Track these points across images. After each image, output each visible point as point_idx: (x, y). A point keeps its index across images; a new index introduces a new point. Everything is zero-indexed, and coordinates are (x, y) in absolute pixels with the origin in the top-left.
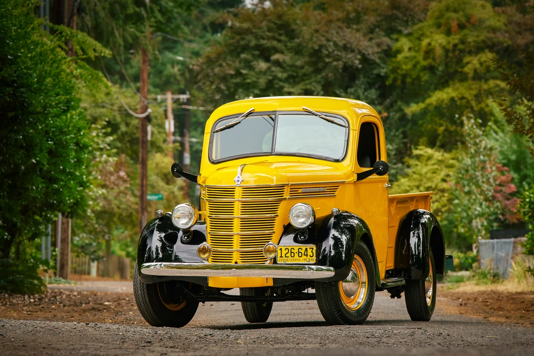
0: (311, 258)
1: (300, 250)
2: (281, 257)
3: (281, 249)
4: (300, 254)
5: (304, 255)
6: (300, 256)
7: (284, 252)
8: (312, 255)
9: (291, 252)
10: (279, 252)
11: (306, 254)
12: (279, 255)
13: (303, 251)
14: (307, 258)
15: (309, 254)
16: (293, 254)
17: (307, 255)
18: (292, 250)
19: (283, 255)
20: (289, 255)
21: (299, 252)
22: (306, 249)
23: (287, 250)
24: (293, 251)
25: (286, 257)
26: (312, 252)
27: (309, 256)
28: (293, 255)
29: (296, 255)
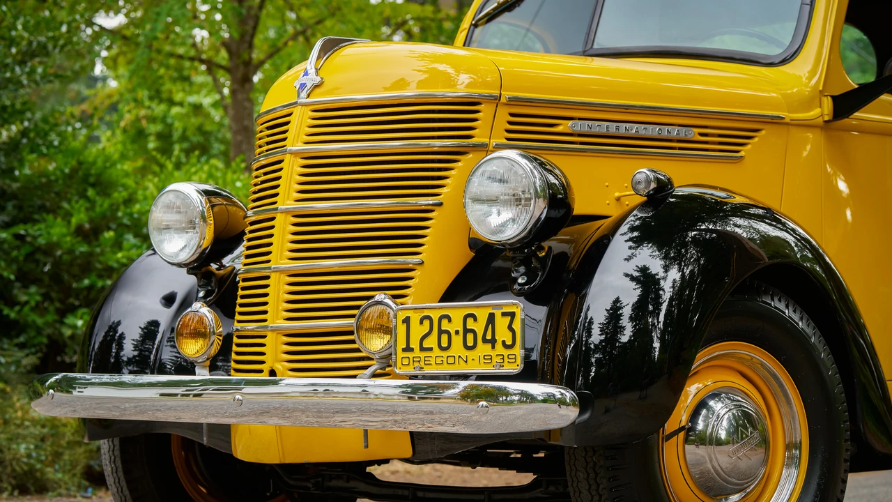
0: (506, 352)
1: (471, 324)
2: (408, 349)
3: (407, 321)
4: (470, 337)
5: (485, 341)
6: (470, 343)
7: (418, 331)
8: (509, 342)
9: (441, 332)
10: (402, 329)
11: (489, 337)
12: (402, 344)
13: (479, 327)
14: (493, 353)
15: (499, 338)
16: (445, 338)
17: (493, 342)
18: (445, 322)
19: (415, 344)
20: (431, 342)
21: (466, 331)
22: (491, 318)
23: (427, 323)
24: (445, 325)
25: (422, 349)
26: (510, 328)
27: (499, 346)
28: (445, 344)
29: (457, 341)
